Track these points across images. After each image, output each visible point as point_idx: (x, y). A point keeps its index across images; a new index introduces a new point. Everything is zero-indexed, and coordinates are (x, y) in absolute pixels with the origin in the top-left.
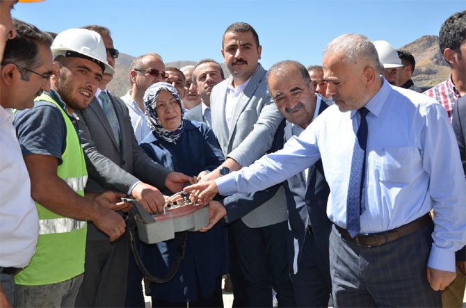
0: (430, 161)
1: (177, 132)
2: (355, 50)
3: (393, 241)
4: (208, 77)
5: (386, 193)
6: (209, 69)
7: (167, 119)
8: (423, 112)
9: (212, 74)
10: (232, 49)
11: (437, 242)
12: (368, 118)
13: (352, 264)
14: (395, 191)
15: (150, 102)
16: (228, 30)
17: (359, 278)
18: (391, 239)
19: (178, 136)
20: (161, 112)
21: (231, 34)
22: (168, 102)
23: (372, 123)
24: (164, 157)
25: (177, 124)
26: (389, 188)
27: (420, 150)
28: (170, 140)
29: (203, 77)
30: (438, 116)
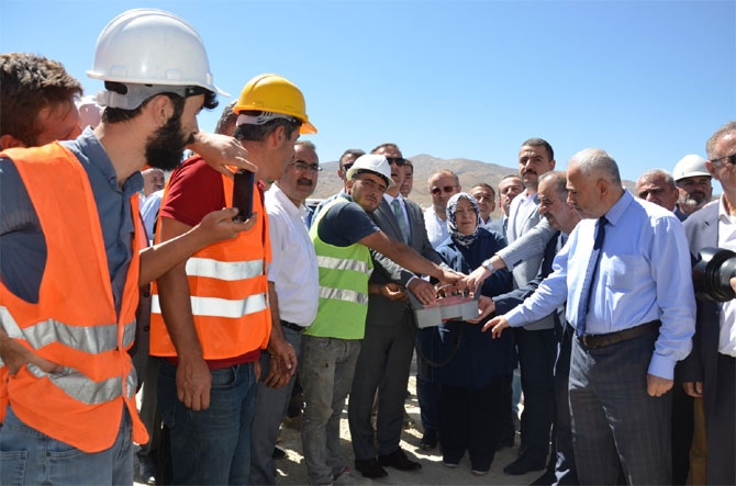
0: (656, 271)
1: (471, 237)
2: (589, 164)
3: (616, 344)
4: (509, 191)
5: (610, 296)
6: (511, 184)
7: (464, 223)
8: (654, 223)
9: (514, 188)
10: (524, 160)
11: (657, 350)
12: (606, 227)
13: (583, 364)
14: (618, 296)
15: (451, 208)
16: (525, 144)
17: (587, 377)
18: (613, 341)
19: (471, 241)
20: (459, 218)
21: (526, 147)
22: (466, 209)
23: (609, 231)
24: (455, 259)
25: (473, 230)
26: (614, 292)
27: (647, 260)
28: (463, 243)
29: (506, 190)
30: (668, 228)
